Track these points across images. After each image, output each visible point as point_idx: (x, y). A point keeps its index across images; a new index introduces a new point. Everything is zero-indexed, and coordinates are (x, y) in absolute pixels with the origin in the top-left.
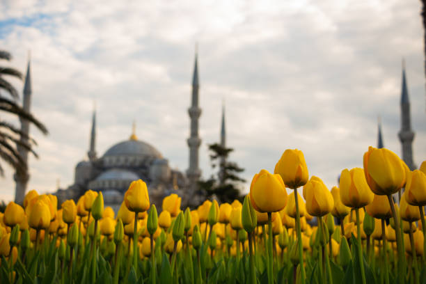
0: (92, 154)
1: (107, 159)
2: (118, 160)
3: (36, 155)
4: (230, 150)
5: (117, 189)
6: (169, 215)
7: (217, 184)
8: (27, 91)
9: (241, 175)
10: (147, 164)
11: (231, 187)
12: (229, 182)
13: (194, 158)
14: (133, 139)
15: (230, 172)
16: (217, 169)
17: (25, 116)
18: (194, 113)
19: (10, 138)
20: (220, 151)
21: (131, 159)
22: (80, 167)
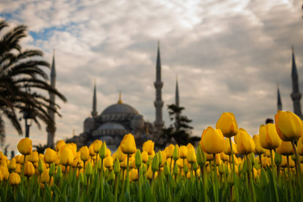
0: (94, 113)
1: (104, 116)
2: (111, 117)
3: (60, 116)
4: (182, 109)
5: (110, 135)
6: (147, 154)
7: (174, 130)
8: (53, 75)
9: (190, 124)
10: (129, 119)
11: (183, 132)
12: (182, 129)
13: (159, 114)
14: (120, 103)
15: (182, 123)
16: (174, 121)
17: (52, 91)
18: (158, 85)
19: (44, 105)
20: (176, 109)
21: (119, 116)
22: (87, 122)
